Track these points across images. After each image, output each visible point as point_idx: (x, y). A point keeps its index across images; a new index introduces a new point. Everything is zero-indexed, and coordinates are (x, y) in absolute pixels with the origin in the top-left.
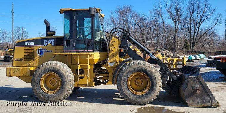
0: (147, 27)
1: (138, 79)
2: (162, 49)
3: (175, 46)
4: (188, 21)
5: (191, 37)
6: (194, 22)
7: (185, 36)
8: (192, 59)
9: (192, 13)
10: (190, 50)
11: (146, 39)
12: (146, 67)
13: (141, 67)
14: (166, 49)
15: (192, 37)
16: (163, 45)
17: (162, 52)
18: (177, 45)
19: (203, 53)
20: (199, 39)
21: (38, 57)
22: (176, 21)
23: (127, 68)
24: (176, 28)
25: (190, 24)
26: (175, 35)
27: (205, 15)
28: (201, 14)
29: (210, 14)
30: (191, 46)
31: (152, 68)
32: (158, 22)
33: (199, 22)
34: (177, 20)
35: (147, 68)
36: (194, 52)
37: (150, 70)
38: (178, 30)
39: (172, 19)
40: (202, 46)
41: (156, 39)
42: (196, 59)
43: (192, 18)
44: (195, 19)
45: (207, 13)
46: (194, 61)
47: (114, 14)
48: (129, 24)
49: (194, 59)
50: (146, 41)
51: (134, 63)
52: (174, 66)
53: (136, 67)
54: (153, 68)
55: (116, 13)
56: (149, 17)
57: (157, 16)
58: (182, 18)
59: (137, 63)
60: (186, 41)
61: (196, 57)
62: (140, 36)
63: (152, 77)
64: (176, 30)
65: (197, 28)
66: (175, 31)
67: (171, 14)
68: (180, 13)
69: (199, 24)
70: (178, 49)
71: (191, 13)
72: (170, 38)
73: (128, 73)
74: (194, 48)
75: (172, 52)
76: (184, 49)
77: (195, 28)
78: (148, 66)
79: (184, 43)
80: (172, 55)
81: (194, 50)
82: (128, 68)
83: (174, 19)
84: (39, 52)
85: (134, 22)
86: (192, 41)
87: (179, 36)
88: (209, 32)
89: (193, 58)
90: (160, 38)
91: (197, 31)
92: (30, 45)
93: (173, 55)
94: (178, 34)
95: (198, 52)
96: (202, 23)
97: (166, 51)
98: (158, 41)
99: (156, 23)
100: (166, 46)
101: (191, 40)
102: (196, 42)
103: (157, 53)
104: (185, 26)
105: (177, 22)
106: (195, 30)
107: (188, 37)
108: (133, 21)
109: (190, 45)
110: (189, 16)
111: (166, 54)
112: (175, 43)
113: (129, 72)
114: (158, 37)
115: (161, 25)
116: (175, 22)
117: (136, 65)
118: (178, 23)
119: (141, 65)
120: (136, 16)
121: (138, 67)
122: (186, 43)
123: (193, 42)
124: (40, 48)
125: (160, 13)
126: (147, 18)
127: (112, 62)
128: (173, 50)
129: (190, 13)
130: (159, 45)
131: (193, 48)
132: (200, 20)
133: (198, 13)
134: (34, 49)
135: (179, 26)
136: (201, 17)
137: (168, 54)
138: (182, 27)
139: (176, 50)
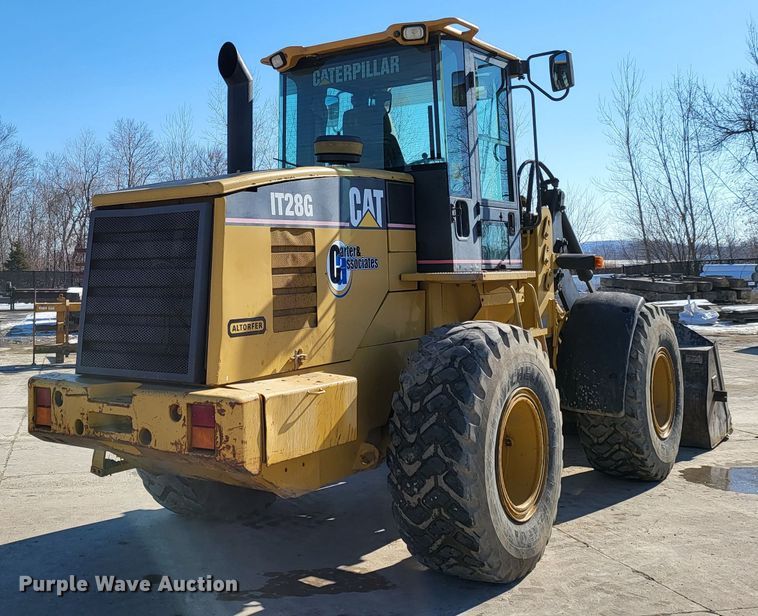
21: (330, 298)
84: (336, 267)
92: (295, 218)
124: (337, 243)
134: (313, 249)
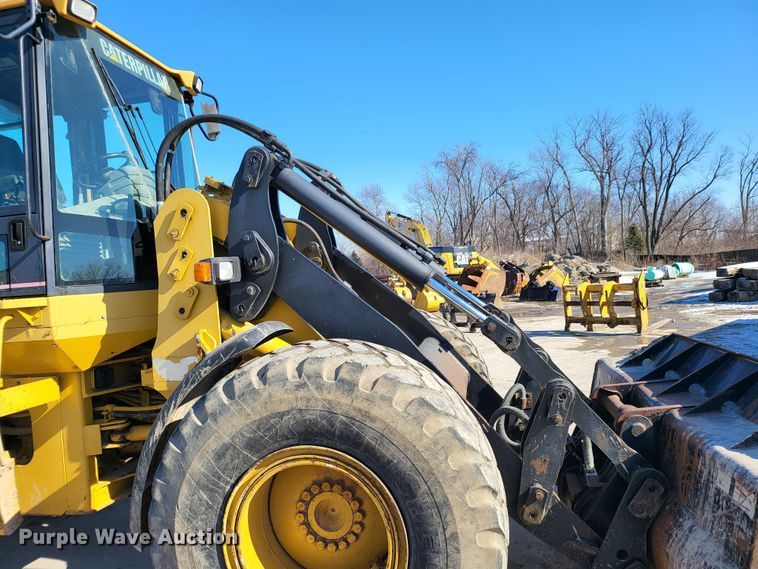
0: (525, 199)
1: (326, 486)
2: (568, 255)
3: (604, 245)
4: (636, 175)
5: (646, 217)
6: (654, 174)
7: (630, 215)
8: (656, 277)
9: (648, 151)
10: (645, 252)
11: (524, 229)
12: (364, 406)
13: (316, 403)
14: (580, 254)
15: (650, 218)
16: (571, 245)
17: (565, 262)
18: (610, 243)
19: (685, 259)
20: (671, 220)
22: (602, 177)
23: (215, 416)
24: (605, 194)
25: (643, 180)
26: (603, 213)
27: (684, 154)
28: (673, 152)
29: (700, 147)
30: (647, 241)
31: (412, 410)
32: (554, 182)
33: (666, 173)
34: (605, 173)
35: (367, 415)
36: (657, 258)
37: (393, 431)
38: (611, 199)
39: (593, 170)
40: (680, 239)
41: (550, 229)
42: (667, 277)
43: (647, 165)
44: (657, 167)
45: (688, 147)
46: (664, 282)
47: (432, 168)
48: (475, 194)
49: (663, 279)
50: (524, 237)
51: (269, 374)
52: (605, 308)
53: (283, 408)
54: (422, 411)
55: (436, 166)
56: (528, 169)
57: (548, 164)
58: (620, 166)
59: (290, 370)
60: (633, 228)
61: (666, 272)
62: (509, 222)
63: (413, 495)
64: (604, 202)
65: (661, 191)
66: (602, 203)
67: (587, 157)
68: (615, 153)
69: (668, 181)
70: (613, 252)
71: (645, 151)
72: (590, 225)
73: (219, 456)
74: (657, 247)
75: (595, 260)
76: (629, 252)
77: (657, 191)
78: (380, 389)
79: (626, 235)
80: (595, 270)
81: (656, 253)
82: (221, 419)
83: (597, 169)
85: (487, 187)
86: (650, 229)
87: (612, 219)
88: (698, 201)
89: (658, 274)
90: (562, 226)
91: (663, 201)
93: (598, 270)
94: (609, 211)
95: (670, 256)
96: (675, 175)
97: (578, 260)
98: (556, 233)
99: (547, 185)
100: (579, 247)
101: (648, 226)
102: (661, 229)
103: (549, 268)
104: (629, 189)
105: (607, 177)
106: (657, 196)
107: (638, 220)
108: (485, 186)
109: (644, 239)
110: (640, 160)
111: (577, 269)
112: (603, 236)
113: (226, 448)
114: (555, 224)
115: (560, 189)
116: (601, 179)
117: (277, 392)
118: (610, 182)
119: (319, 387)
120: (492, 172)
121: (301, 405)
122: (634, 234)
123: (653, 232)
125: (559, 157)
126: (522, 173)
127: (175, 357)
128: (600, 256)
129: (640, 150)
130: (558, 245)
131: (653, 247)
132: (669, 168)
133: (664, 148)
135: (614, 189)
136: (673, 160)
137: (583, 269)
138: (621, 191)
139: (605, 255)
